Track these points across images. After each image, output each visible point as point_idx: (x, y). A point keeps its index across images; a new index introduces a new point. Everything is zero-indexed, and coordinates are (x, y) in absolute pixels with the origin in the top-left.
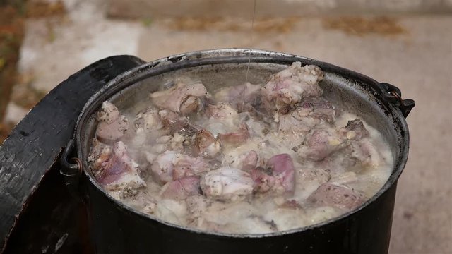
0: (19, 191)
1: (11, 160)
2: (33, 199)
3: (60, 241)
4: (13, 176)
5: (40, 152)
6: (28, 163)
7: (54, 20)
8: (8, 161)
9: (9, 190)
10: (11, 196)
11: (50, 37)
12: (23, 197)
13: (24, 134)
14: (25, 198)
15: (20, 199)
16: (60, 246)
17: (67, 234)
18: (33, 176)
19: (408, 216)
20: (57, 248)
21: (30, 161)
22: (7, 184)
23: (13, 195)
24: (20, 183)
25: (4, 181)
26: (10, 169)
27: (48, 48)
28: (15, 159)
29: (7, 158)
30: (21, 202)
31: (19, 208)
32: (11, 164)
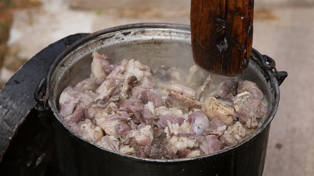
0: (12, 122)
1: (7, 100)
2: (22, 127)
3: (39, 159)
4: (8, 111)
5: (27, 95)
6: (19, 103)
7: (33, 10)
8: (5, 101)
9: (5, 121)
10: (7, 125)
11: (30, 22)
12: (15, 125)
13: (17, 82)
14: (16, 127)
15: (13, 127)
16: (40, 162)
17: (44, 154)
18: (22, 111)
19: (279, 146)
20: (37, 163)
21: (21, 101)
22: (5, 116)
23: (8, 124)
24: (13, 116)
25: (2, 114)
26: (7, 106)
27: (29, 29)
28: (10, 99)
29: (5, 99)
30: (13, 128)
31: (12, 133)
32: (8, 102)
